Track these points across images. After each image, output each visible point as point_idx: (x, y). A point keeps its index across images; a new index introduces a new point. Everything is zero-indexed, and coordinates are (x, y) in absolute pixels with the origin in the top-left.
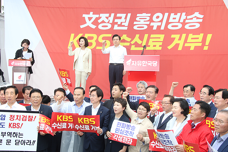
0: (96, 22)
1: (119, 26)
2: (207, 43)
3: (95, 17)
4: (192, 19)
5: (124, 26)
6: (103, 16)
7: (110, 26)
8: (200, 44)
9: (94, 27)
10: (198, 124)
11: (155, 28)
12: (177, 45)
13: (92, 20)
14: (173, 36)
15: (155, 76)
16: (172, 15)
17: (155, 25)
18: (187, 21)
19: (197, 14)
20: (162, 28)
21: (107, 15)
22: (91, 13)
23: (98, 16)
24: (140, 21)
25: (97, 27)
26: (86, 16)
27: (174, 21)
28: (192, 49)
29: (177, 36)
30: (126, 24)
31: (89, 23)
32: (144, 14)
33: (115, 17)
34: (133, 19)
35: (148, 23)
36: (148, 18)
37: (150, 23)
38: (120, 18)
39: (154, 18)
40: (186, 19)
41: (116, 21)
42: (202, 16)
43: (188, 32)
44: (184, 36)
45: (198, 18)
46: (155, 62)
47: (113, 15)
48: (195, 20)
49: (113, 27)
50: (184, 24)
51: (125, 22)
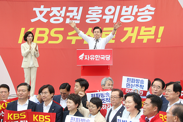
0: (47, 16)
1: (71, 19)
2: (160, 36)
3: (46, 10)
4: (144, 11)
5: (76, 19)
6: (55, 10)
7: (62, 20)
8: (153, 37)
9: (45, 21)
10: (152, 119)
11: (107, 21)
12: (130, 38)
13: (44, 14)
14: (125, 29)
15: (108, 70)
16: (124, 8)
17: (107, 19)
18: (139, 14)
19: (148, 7)
20: (115, 21)
21: (59, 8)
22: (42, 6)
23: (49, 9)
24: (92, 14)
25: (49, 21)
26: (37, 10)
27: (126, 13)
28: (145, 41)
29: (130, 29)
30: (79, 17)
31: (40, 17)
32: (96, 8)
33: (67, 11)
34: (85, 13)
35: (101, 16)
36: (100, 12)
37: (102, 16)
38: (72, 11)
39: (106, 11)
40: (138, 11)
41: (68, 14)
42: (153, 9)
43: (140, 25)
44: (137, 28)
45: (149, 11)
46: (108, 56)
47: (64, 8)
48: (147, 12)
49: (65, 20)
50: (136, 16)
51: (77, 16)
